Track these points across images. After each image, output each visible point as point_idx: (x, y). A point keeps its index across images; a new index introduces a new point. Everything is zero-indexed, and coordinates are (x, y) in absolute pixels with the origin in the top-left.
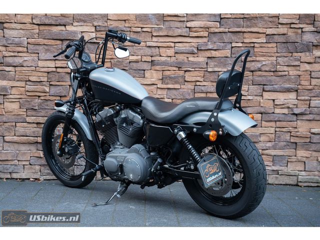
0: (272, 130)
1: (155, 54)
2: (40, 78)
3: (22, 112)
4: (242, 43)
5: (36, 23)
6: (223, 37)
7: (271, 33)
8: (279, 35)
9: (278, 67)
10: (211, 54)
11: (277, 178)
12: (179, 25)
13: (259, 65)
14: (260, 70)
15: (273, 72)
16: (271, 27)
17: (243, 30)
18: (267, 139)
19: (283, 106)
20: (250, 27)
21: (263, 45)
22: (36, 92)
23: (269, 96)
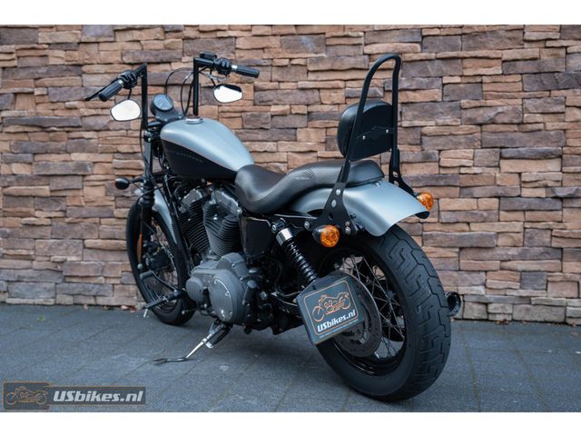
0: (518, 227)
1: (312, 101)
2: (132, 148)
3: (109, 202)
4: (461, 76)
5: (127, 62)
6: (426, 68)
7: (511, 58)
8: (526, 60)
9: (525, 115)
10: (407, 97)
11: (528, 310)
12: (351, 50)
13: (492, 114)
14: (493, 122)
15: (518, 124)
16: (511, 47)
17: (462, 54)
18: (509, 242)
19: (537, 184)
20: (474, 49)
21: (498, 79)
22: (128, 169)
23: (511, 167)
